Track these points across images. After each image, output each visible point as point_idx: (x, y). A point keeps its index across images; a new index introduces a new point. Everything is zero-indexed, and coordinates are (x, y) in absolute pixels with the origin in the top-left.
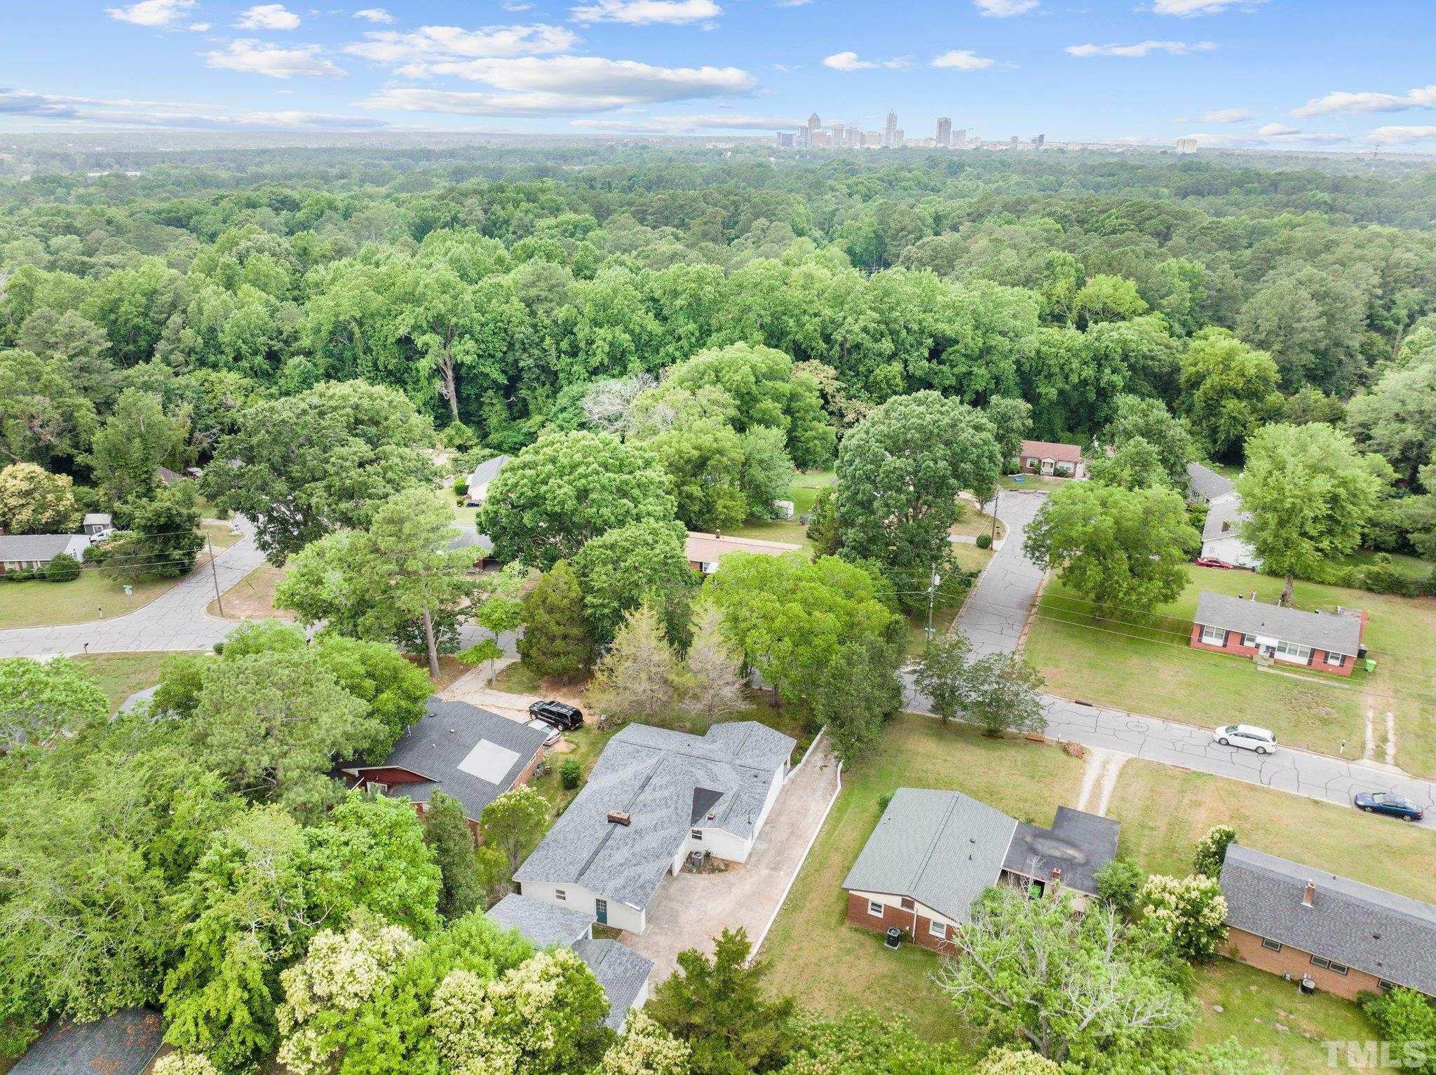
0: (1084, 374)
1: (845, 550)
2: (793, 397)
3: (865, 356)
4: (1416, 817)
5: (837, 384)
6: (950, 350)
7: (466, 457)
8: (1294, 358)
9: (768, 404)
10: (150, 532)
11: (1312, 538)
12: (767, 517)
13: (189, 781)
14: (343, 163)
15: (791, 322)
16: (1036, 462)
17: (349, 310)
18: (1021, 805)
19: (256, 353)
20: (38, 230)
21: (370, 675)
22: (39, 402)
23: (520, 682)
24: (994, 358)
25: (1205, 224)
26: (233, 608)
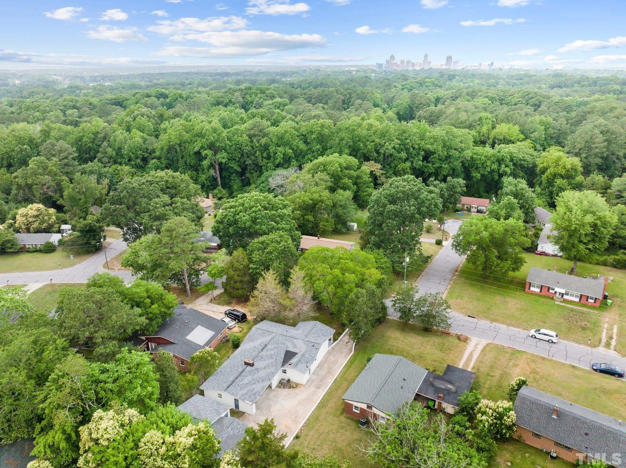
0: (493, 167)
1: (370, 245)
2: (358, 177)
3: (394, 159)
4: (621, 376)
5: (382, 172)
6: (432, 157)
7: (220, 202)
8: (592, 160)
9: (346, 180)
10: (83, 233)
11: (585, 243)
12: (344, 230)
13: (51, 342)
14: (192, 79)
15: (362, 145)
16: (469, 206)
17: (175, 140)
18: (433, 363)
19: (137, 158)
20: (62, 108)
21: (149, 297)
22: (47, 178)
23: (224, 301)
24: (452, 160)
25: (557, 101)
26: (113, 265)
